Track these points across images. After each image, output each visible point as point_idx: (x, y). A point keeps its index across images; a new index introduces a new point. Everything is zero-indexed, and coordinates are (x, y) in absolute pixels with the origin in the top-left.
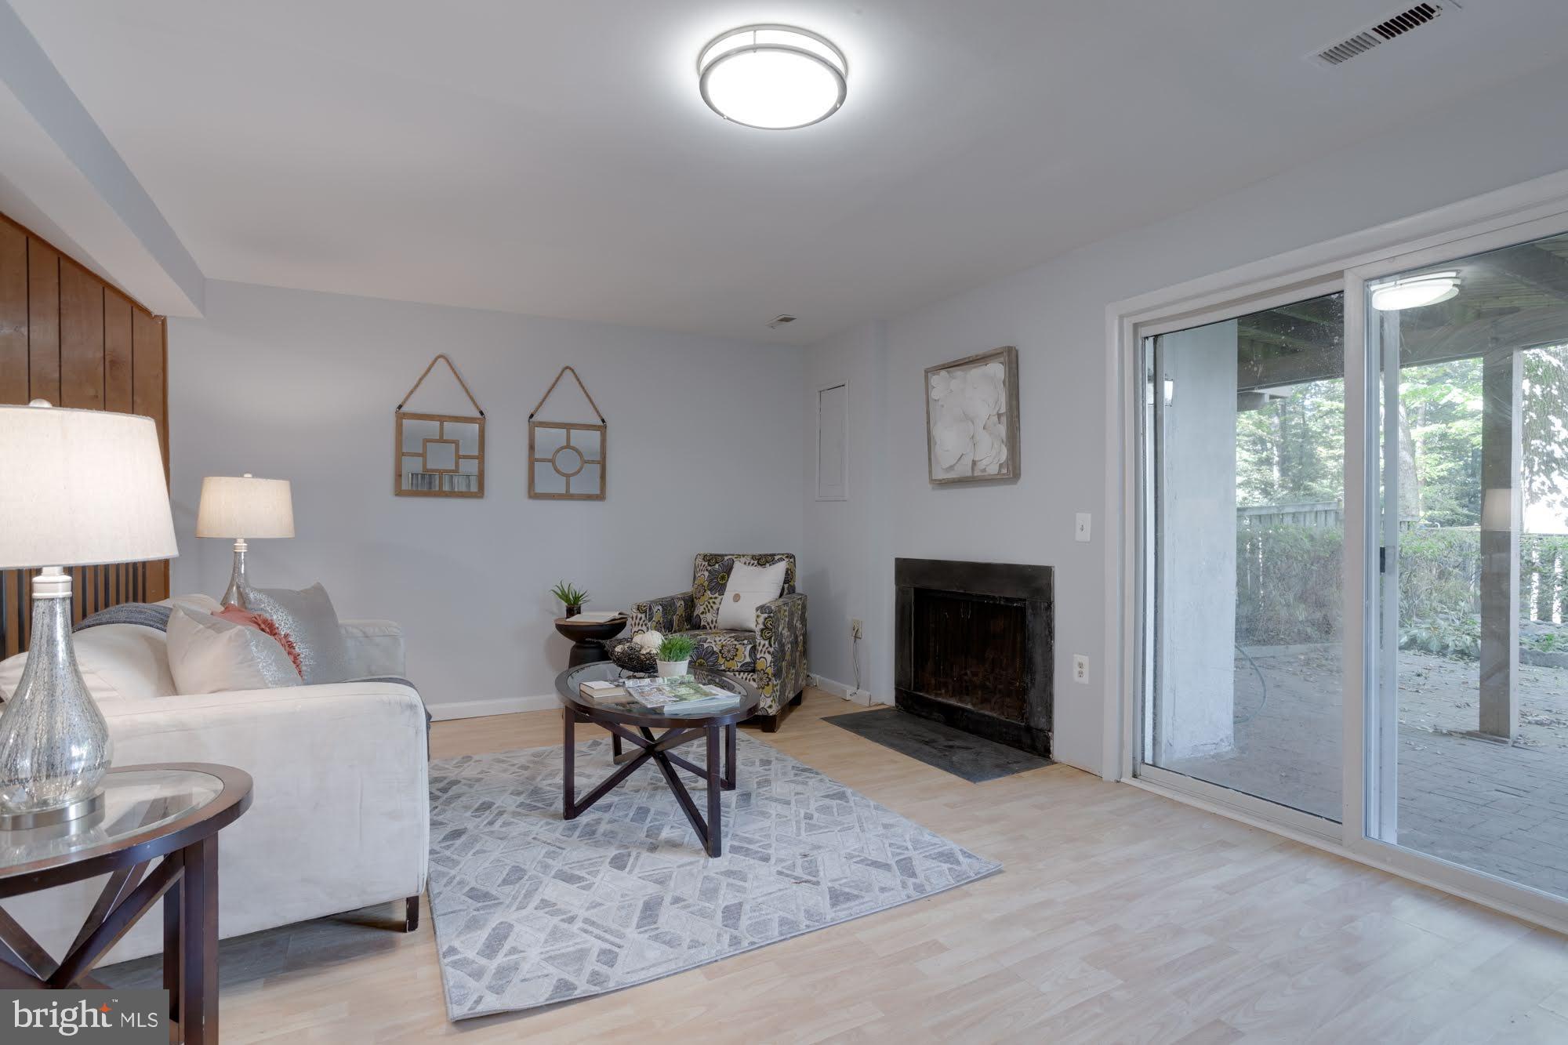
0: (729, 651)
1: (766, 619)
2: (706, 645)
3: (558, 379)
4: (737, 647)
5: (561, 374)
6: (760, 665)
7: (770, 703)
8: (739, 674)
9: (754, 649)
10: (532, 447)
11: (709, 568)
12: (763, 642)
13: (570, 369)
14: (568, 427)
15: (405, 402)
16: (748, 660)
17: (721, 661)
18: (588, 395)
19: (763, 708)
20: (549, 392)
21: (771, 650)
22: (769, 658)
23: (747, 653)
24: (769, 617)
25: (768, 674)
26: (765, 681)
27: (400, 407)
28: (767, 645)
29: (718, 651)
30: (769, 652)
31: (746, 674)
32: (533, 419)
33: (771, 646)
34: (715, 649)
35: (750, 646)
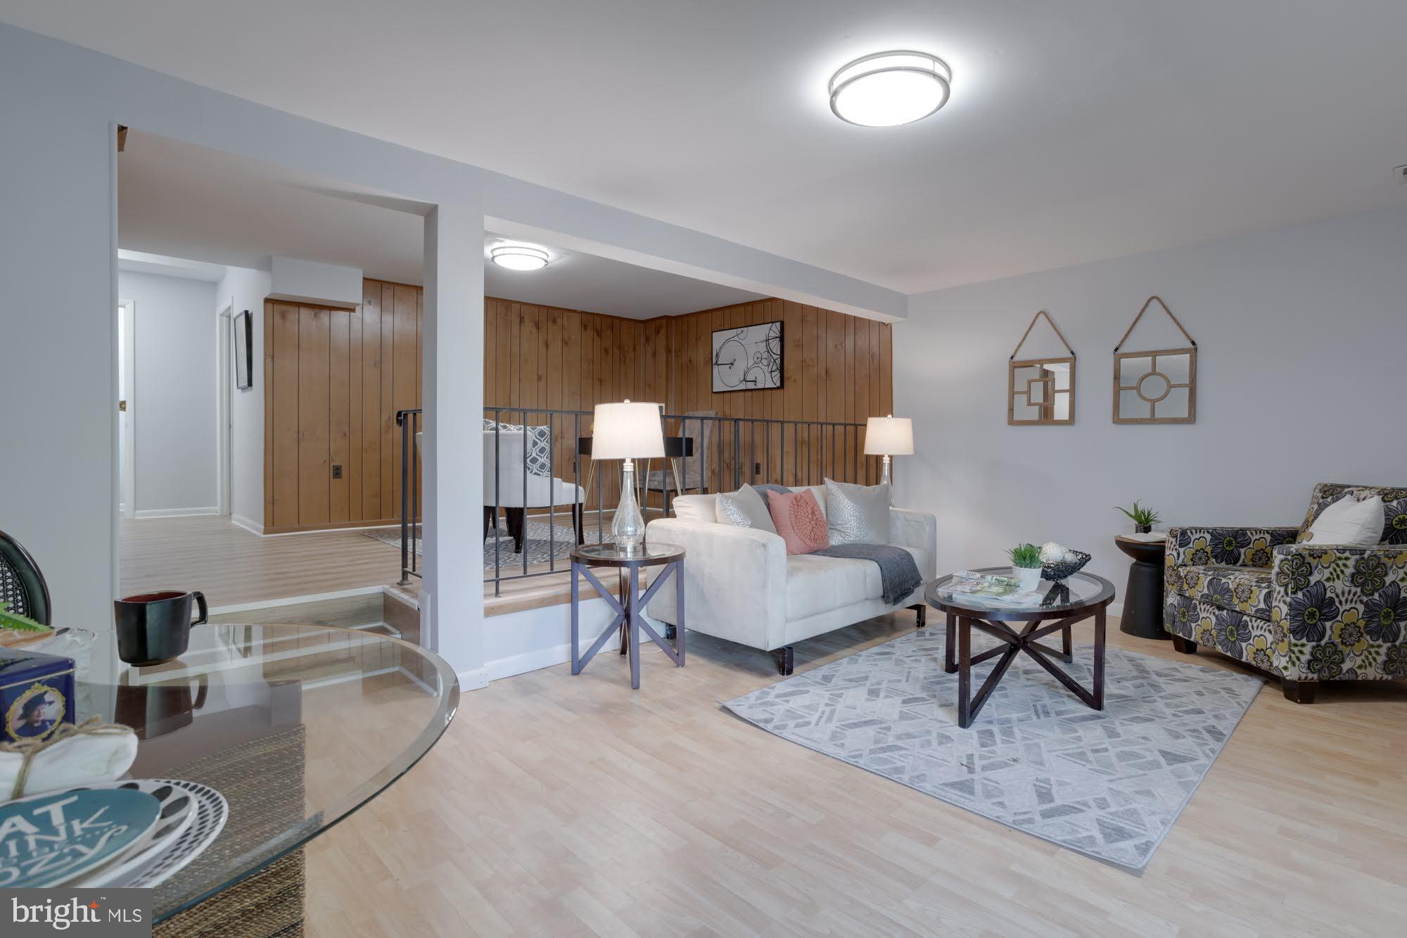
0: (1243, 591)
1: (1282, 561)
2: (1224, 580)
3: (1143, 310)
4: (1253, 588)
5: (1147, 305)
6: (1275, 615)
7: (1285, 664)
8: (1256, 621)
9: (1268, 596)
10: (1117, 378)
11: (1321, 501)
12: (1278, 588)
13: (1158, 299)
14: (1154, 354)
15: (1015, 353)
16: (1262, 606)
17: (1236, 601)
18: (1174, 319)
19: (1277, 667)
20: (1135, 323)
21: (1288, 600)
22: (1285, 609)
23: (1262, 598)
24: (1286, 559)
25: (1283, 628)
26: (1279, 636)
27: (1012, 358)
28: (1282, 593)
29: (1233, 590)
30: (1285, 602)
31: (1262, 623)
32: (1119, 352)
33: (1287, 594)
34: (1231, 586)
35: (1267, 590)
